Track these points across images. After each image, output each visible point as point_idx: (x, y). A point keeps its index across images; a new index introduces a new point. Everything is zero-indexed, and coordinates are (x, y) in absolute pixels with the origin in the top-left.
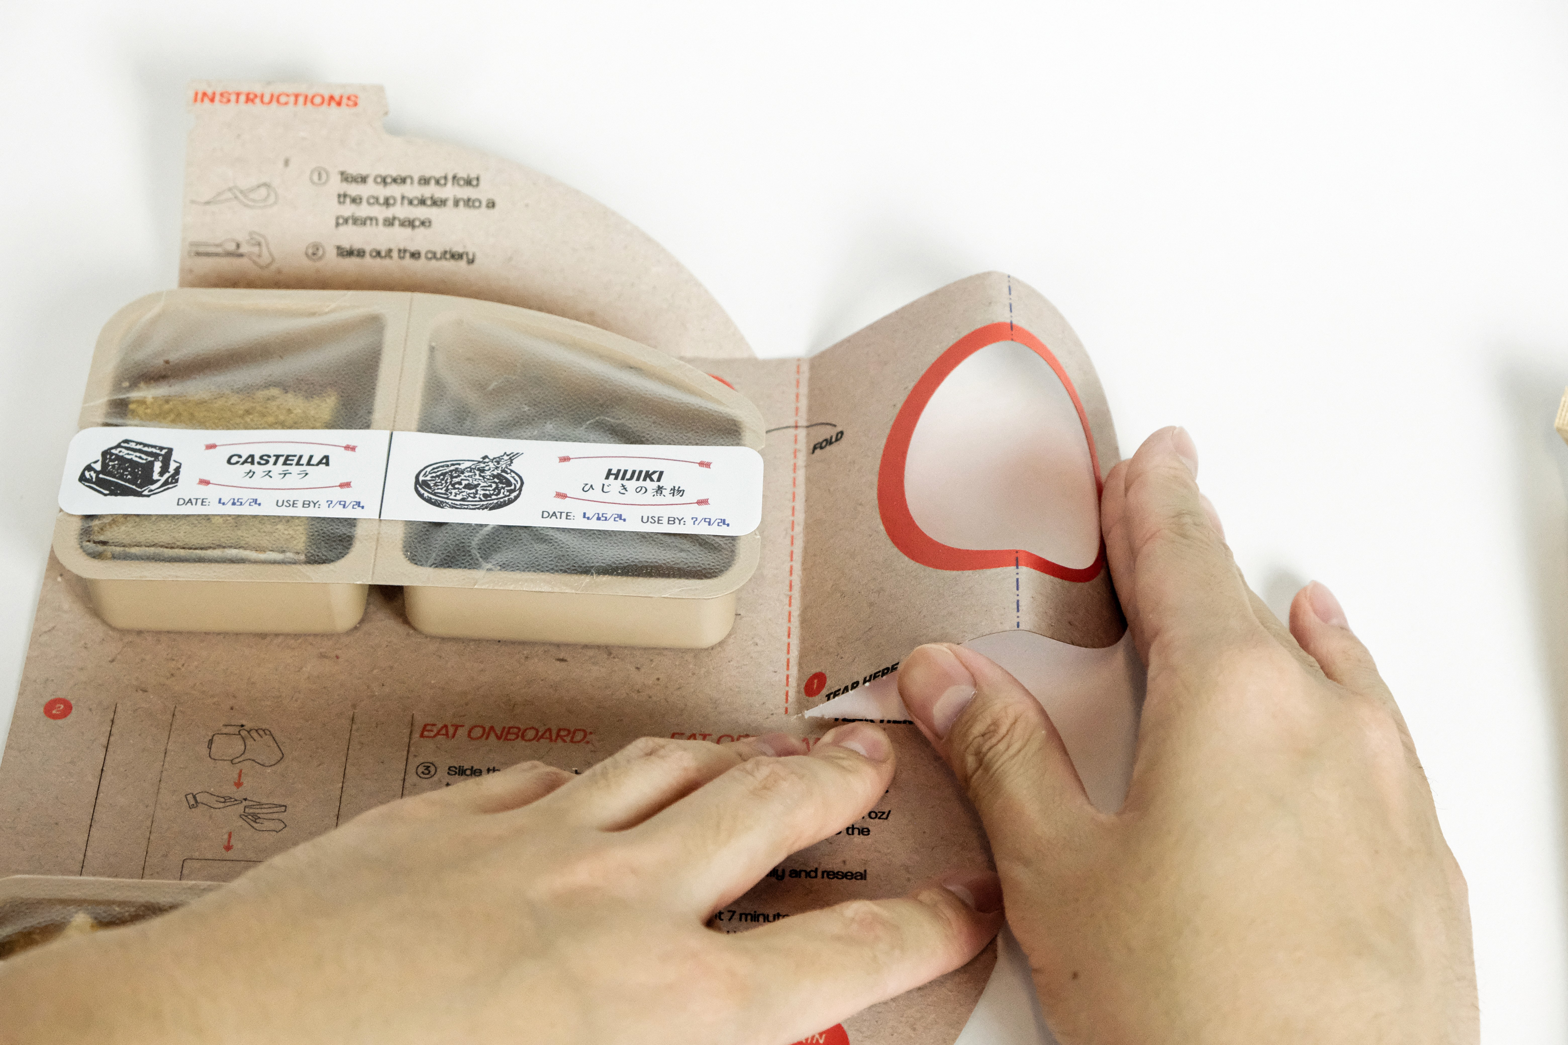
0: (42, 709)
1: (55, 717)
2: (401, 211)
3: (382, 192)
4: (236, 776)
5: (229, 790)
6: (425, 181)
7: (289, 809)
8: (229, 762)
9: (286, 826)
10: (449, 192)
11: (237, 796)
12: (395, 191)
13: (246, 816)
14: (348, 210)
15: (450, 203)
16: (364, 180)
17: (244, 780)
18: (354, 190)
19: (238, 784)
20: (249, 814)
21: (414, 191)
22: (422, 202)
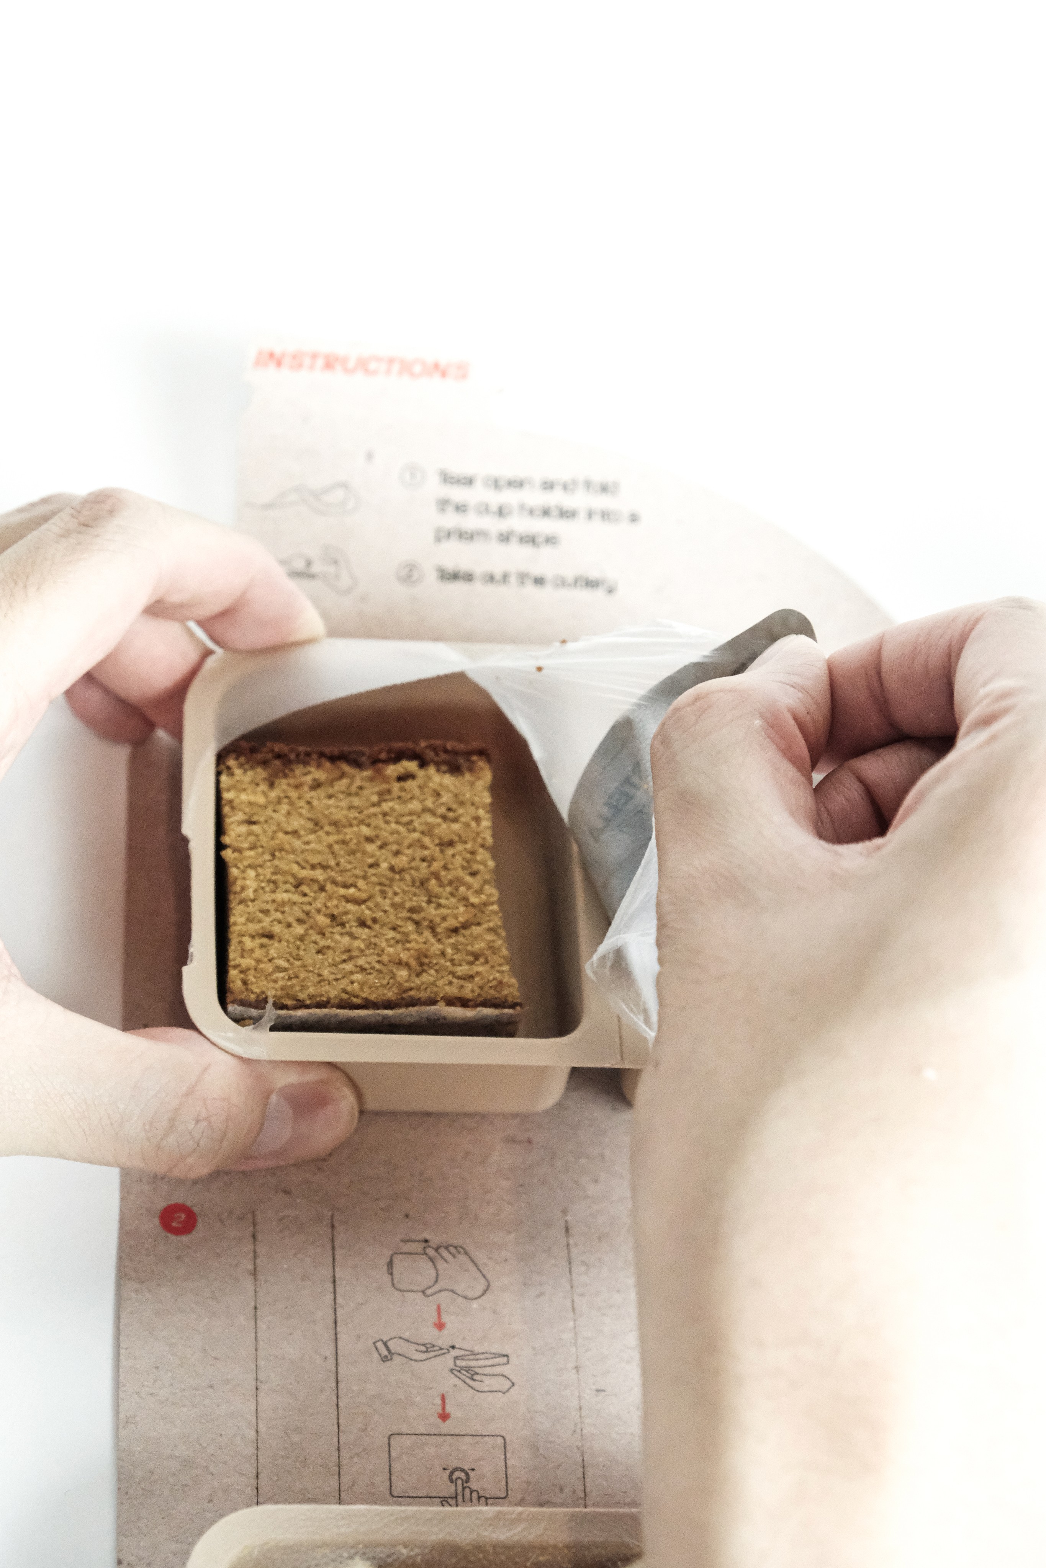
0: (157, 1221)
1: (178, 1232)
2: (520, 524)
3: (495, 499)
4: (435, 1314)
5: (429, 1334)
6: (548, 486)
7: (513, 1359)
8: (420, 1294)
9: (513, 1384)
10: (579, 500)
11: (440, 1343)
12: (510, 497)
13: (459, 1371)
14: (451, 520)
15: (582, 515)
16: (469, 482)
17: (445, 1318)
18: (458, 494)
19: (440, 1326)
20: (462, 1368)
21: (536, 498)
22: (546, 513)
